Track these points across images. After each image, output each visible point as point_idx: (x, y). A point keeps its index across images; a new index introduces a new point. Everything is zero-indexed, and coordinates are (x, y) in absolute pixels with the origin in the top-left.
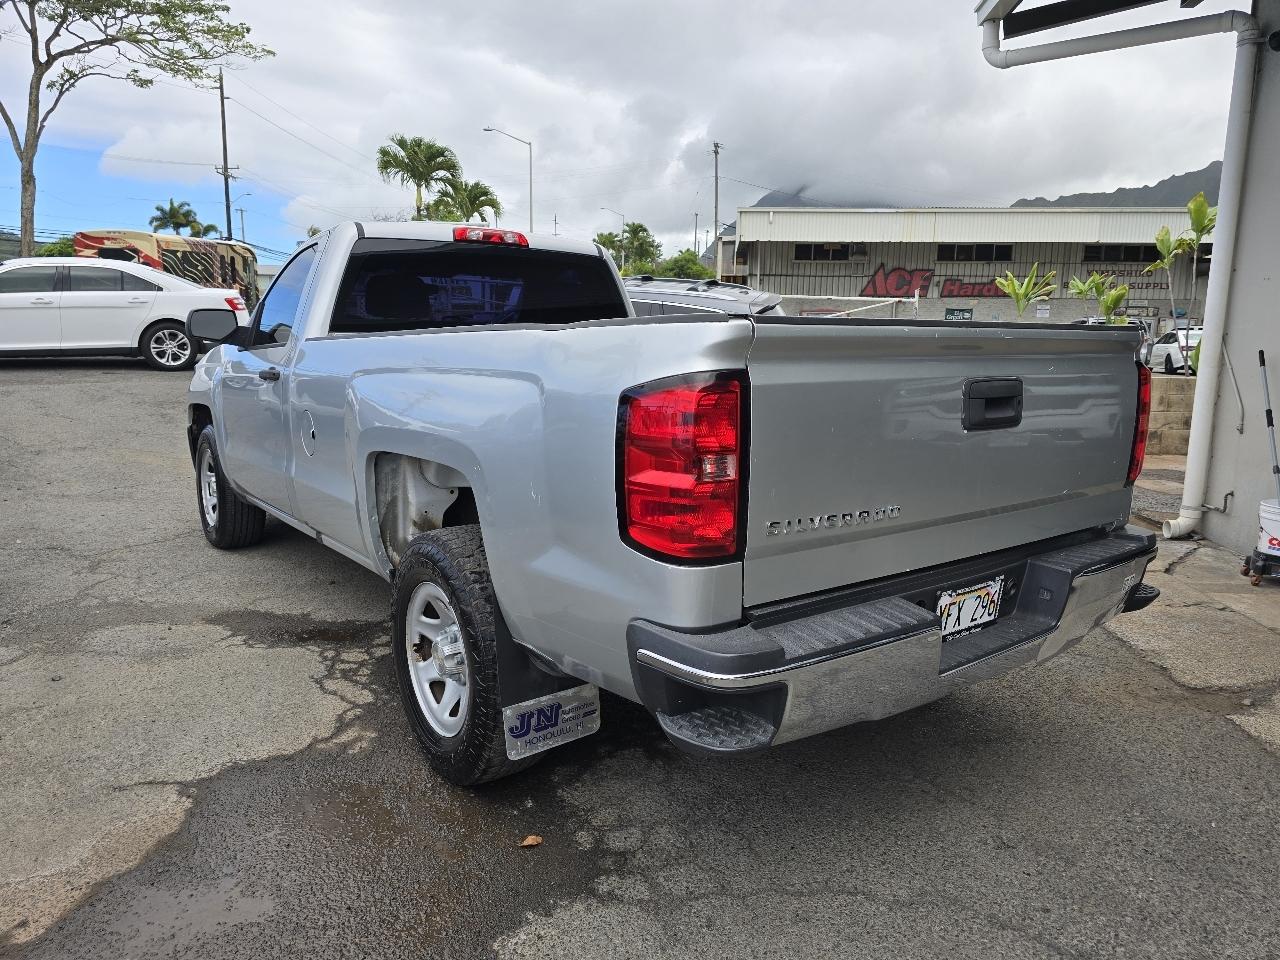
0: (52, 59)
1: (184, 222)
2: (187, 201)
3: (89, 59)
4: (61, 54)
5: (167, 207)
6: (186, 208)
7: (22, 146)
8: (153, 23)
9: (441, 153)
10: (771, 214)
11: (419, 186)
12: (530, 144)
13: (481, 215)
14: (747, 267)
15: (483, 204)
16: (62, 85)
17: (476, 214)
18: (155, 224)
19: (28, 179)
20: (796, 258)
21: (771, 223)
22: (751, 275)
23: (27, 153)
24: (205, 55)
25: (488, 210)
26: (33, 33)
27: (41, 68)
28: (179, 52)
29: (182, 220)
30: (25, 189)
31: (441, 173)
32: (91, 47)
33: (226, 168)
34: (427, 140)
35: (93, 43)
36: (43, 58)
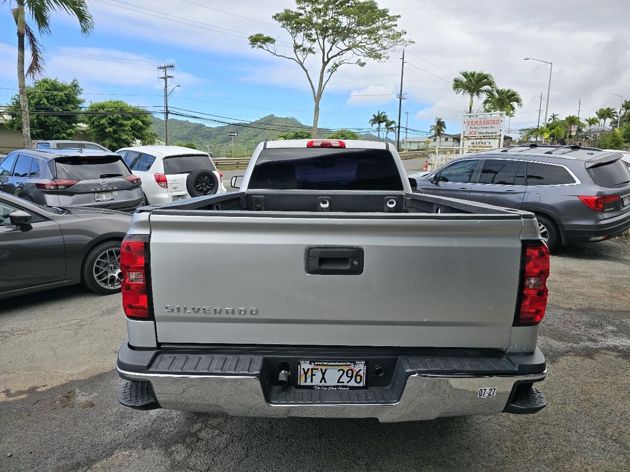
0: (329, 60)
1: (383, 120)
2: (384, 111)
3: (343, 57)
4: (332, 57)
5: (377, 115)
6: (384, 114)
7: (316, 95)
8: (365, 38)
9: (486, 77)
11: (472, 96)
12: (551, 63)
15: (512, 101)
16: (332, 70)
18: (371, 123)
19: (317, 109)
23: (318, 98)
24: (385, 48)
26: (323, 50)
27: (325, 64)
28: (374, 48)
29: (382, 120)
30: (315, 114)
31: (485, 88)
32: (344, 52)
33: (401, 95)
34: (478, 72)
35: (344, 50)
36: (326, 60)
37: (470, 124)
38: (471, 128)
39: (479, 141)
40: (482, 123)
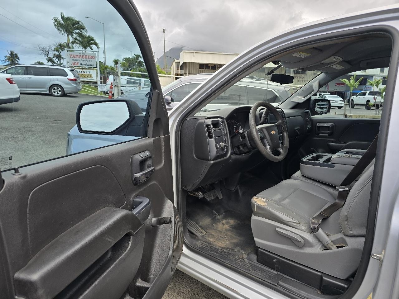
9: (78, 23)
10: (194, 53)
11: (68, 35)
12: (103, 24)
13: (90, 48)
14: (184, 71)
15: (92, 44)
17: (89, 47)
20: (200, 68)
21: (194, 56)
22: (185, 73)
25: (93, 46)
31: (77, 31)
37: (72, 56)
38: (73, 60)
39: (82, 70)
40: (82, 57)
